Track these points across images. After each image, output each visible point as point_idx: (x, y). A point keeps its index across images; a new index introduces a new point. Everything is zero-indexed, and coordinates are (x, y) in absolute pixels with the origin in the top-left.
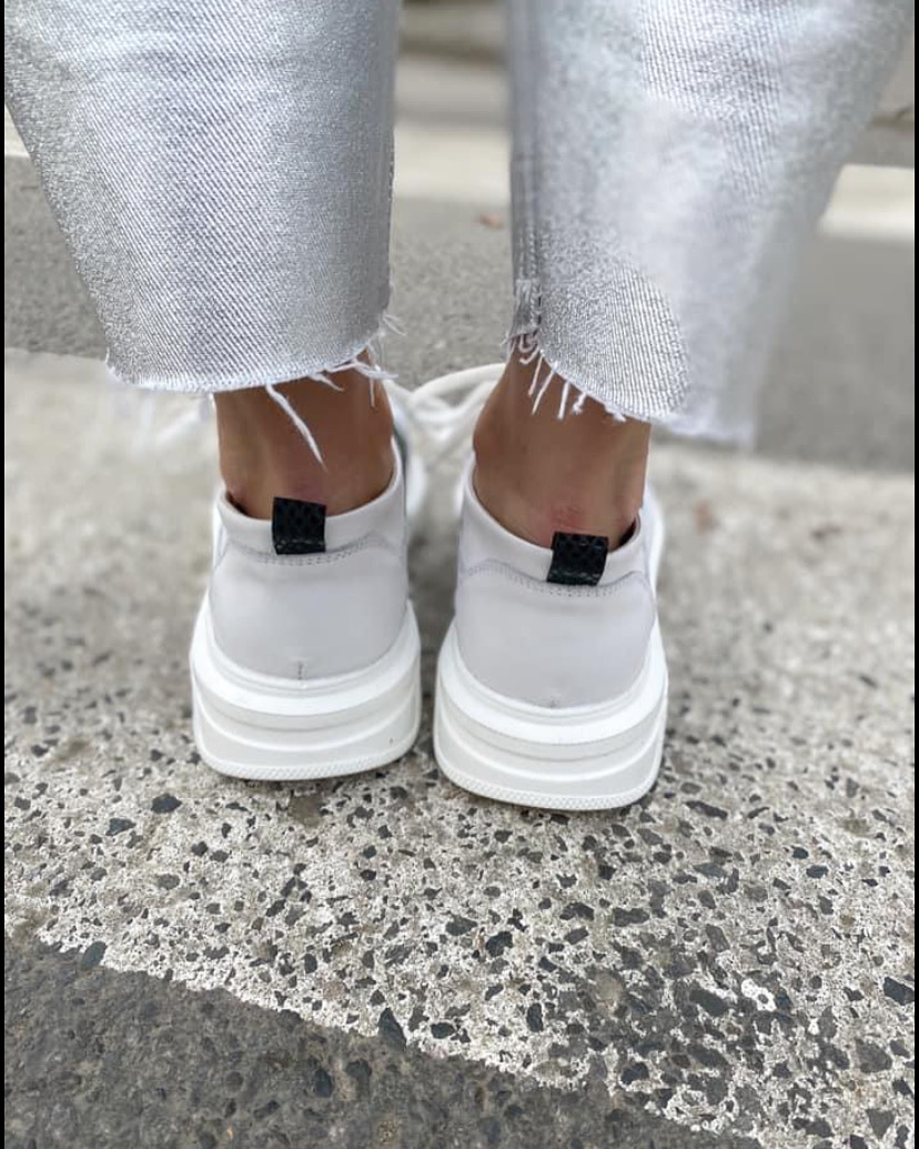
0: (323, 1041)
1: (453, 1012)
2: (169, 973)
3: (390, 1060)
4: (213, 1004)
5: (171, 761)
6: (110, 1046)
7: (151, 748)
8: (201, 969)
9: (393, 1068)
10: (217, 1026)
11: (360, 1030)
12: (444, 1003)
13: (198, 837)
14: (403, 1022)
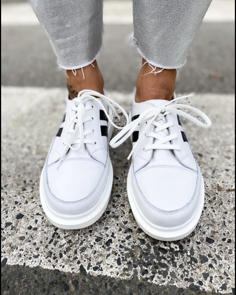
0: (66, 276)
1: (99, 263)
2: (25, 264)
3: (83, 278)
4: (37, 270)
5: (20, 204)
6: (11, 286)
7: (15, 201)
8: (33, 261)
9: (84, 281)
10: (38, 276)
11: (75, 272)
12: (96, 261)
13: (29, 225)
14: (86, 268)
